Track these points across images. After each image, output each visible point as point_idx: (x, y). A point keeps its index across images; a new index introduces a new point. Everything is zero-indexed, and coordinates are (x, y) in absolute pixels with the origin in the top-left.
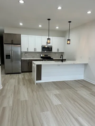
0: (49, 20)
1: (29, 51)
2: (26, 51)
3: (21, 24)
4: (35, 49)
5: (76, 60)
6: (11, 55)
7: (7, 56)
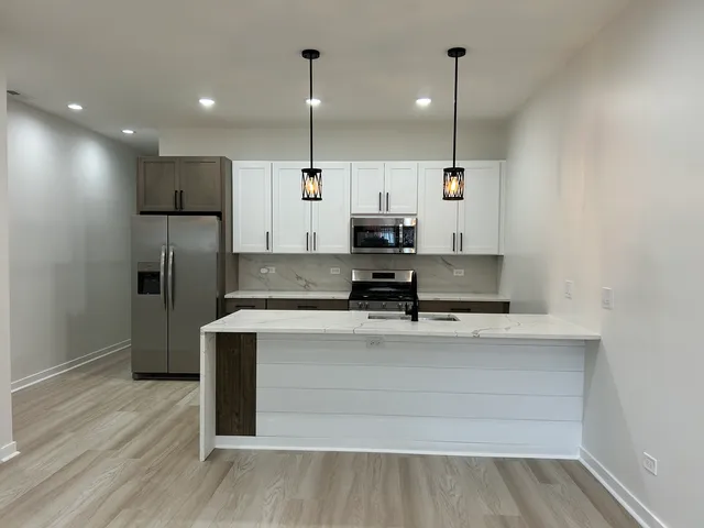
0: (311, 54)
1: (277, 249)
2: (260, 248)
3: (207, 103)
4: (311, 239)
5: (545, 313)
6: (162, 274)
7: (146, 281)
